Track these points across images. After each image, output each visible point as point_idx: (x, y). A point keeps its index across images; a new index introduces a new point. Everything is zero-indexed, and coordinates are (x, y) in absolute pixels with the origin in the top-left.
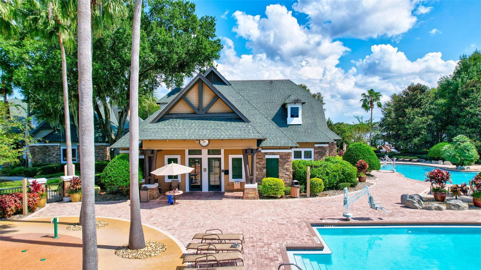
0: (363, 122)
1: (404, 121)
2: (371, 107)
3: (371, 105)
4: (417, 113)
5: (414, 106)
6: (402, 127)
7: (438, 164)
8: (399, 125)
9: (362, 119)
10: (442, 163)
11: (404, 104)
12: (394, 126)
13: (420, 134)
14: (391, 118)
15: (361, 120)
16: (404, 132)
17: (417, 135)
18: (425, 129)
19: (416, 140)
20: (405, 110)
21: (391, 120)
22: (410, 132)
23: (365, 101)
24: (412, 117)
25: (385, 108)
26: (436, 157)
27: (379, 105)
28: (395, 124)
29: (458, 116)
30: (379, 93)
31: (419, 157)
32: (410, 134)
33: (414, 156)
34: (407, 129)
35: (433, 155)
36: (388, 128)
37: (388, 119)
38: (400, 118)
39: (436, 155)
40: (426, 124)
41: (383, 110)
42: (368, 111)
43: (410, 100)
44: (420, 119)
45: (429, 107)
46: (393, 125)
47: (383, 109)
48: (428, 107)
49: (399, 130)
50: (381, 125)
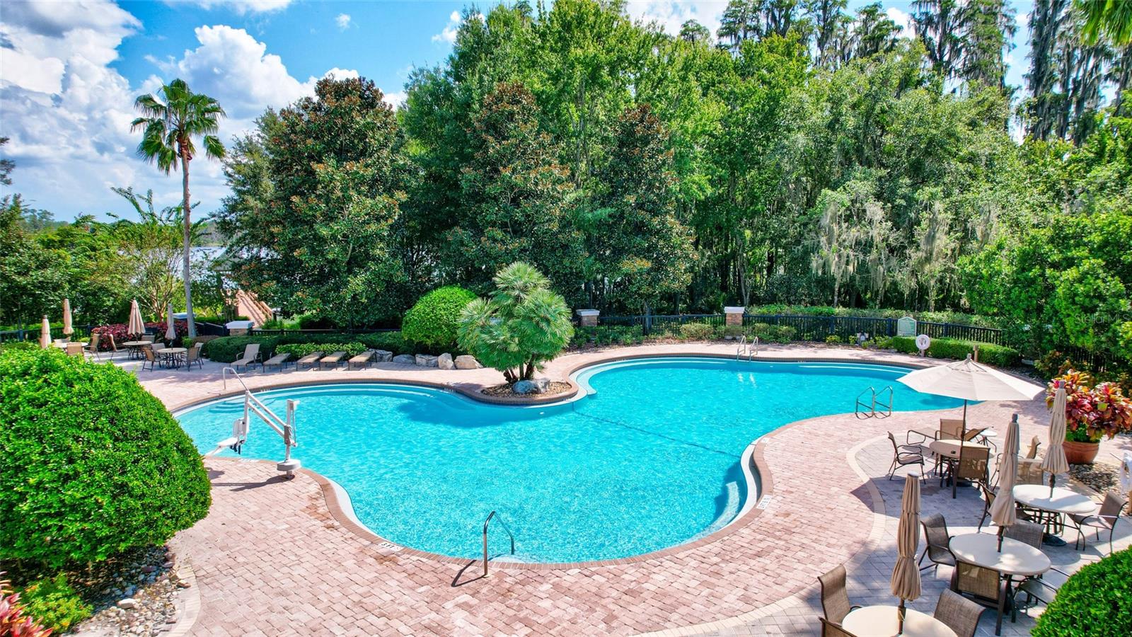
0: (158, 213)
1: (311, 209)
2: (181, 155)
3: (180, 146)
4: (358, 181)
5: (342, 154)
6: (305, 232)
7: (436, 366)
8: (294, 225)
9: (149, 201)
10: (450, 363)
11: (310, 142)
12: (275, 230)
13: (368, 257)
14: (261, 200)
15: (144, 207)
16: (313, 252)
17: (357, 262)
18: (382, 239)
19: (357, 283)
20: (315, 165)
21: (260, 206)
22: (333, 251)
23: (156, 127)
24: (340, 194)
25: (239, 163)
26: (429, 342)
27: (215, 149)
28: (278, 223)
29: (478, 197)
30: (211, 101)
31: (370, 345)
32: (334, 261)
33: (353, 339)
34: (322, 240)
35: (419, 337)
36: (254, 238)
37: (252, 201)
38: (295, 199)
39: (428, 337)
40: (390, 222)
41: (230, 170)
42: (168, 170)
43: (330, 130)
44: (369, 201)
45: (392, 161)
46: (269, 224)
47: (231, 166)
48: (388, 162)
49: (293, 245)
50: (226, 227)
